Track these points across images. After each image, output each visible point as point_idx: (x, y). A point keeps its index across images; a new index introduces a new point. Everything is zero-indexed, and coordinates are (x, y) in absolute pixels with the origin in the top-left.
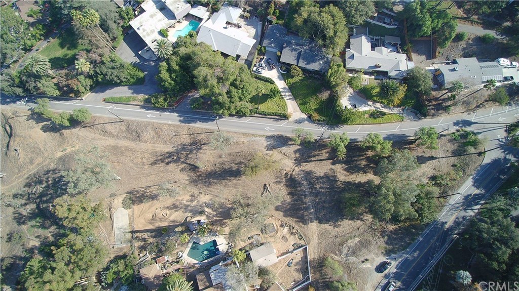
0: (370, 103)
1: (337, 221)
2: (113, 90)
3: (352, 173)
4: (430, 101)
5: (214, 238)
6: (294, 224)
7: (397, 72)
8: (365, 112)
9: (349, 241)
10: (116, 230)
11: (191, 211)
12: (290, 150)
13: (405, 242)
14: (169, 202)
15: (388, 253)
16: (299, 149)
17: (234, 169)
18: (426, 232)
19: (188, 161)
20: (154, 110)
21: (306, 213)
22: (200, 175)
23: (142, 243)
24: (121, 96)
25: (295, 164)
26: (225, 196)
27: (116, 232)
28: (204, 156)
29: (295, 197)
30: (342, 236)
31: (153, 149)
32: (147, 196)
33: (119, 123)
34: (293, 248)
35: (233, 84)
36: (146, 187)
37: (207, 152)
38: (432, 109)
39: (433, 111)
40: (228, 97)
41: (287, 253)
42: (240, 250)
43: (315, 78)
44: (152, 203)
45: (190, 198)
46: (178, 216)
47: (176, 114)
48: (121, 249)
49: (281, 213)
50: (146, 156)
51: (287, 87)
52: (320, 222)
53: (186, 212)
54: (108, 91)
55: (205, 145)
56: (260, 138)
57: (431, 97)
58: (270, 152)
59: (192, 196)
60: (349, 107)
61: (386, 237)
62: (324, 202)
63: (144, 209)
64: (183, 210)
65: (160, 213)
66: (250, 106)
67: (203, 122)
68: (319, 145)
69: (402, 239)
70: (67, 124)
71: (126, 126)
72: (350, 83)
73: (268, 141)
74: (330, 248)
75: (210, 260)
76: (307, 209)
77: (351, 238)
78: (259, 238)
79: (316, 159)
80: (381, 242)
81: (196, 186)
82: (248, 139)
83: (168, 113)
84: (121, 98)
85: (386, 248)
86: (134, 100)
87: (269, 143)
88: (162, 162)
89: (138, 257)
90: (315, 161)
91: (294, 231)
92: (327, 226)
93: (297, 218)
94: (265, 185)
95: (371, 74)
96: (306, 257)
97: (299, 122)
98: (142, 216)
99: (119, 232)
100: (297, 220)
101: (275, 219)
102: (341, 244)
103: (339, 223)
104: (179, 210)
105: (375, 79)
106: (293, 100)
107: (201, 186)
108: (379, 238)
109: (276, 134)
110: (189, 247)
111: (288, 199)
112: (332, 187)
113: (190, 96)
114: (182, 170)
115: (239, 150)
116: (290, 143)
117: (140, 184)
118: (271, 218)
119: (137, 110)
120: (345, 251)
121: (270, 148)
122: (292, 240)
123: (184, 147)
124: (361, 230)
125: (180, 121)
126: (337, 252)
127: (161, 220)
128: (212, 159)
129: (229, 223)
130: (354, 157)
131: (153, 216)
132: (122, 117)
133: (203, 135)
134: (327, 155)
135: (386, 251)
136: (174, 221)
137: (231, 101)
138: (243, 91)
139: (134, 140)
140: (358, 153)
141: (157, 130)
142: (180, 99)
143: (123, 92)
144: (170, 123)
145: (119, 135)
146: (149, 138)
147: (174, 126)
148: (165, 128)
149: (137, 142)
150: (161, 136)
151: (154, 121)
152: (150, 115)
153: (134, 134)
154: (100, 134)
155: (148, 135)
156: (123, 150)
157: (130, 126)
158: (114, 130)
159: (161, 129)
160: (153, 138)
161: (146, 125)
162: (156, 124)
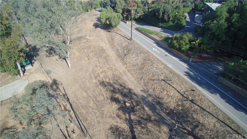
19: (137, 130)
20: (164, 49)
36: (65, 95)
67: (228, 102)
84: (148, 30)
86: (156, 34)
119: (150, 42)
123: (156, 105)
132: (133, 38)
139: (120, 56)
141: (148, 61)
145: (116, 46)
146: (132, 62)
147: (171, 72)
148: (159, 65)
149: (119, 59)
150: (145, 69)
151: (155, 54)
152: (156, 50)
153: (125, 51)
154: (108, 39)
155: (134, 59)
156: (104, 55)
157: (130, 45)
158: (117, 41)
159: (152, 63)
160: (135, 65)
161: (143, 52)
162: (153, 57)
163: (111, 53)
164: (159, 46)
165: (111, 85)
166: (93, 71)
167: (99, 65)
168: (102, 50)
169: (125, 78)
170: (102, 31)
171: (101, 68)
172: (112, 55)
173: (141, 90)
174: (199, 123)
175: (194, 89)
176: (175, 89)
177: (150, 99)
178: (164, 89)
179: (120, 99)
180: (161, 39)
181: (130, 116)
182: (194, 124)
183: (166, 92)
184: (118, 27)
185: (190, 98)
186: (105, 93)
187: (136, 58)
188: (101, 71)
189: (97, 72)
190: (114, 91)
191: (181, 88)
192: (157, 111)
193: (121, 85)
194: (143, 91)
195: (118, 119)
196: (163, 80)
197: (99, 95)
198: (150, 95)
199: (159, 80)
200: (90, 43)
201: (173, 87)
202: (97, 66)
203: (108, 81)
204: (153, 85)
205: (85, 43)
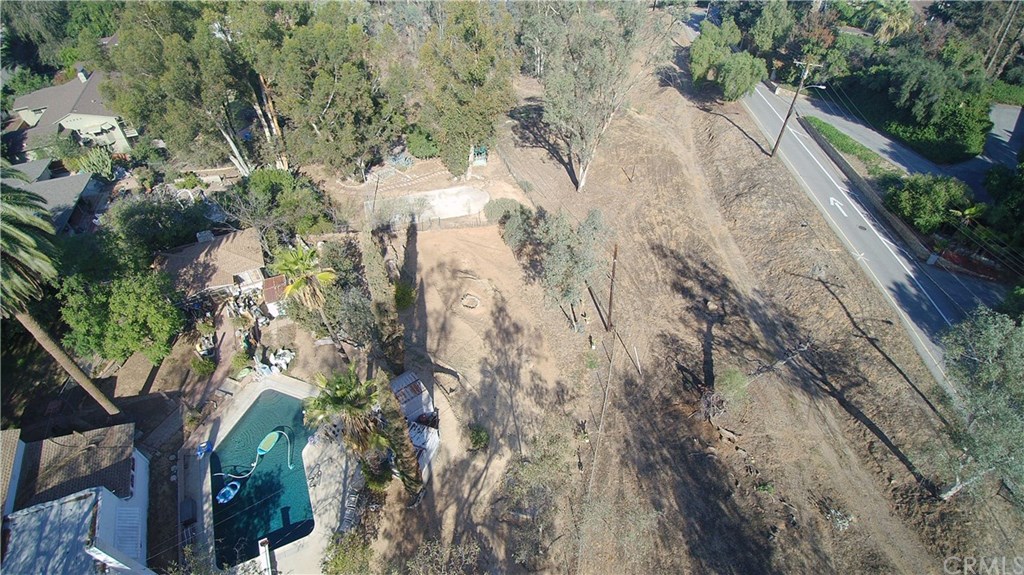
22: (674, 415)
28: (784, 417)
33: (757, 151)
37: (815, 429)
44: (510, 269)
45: (551, 385)
46: (465, 346)
47: (908, 268)
50: (678, 230)
63: (491, 251)
65: (475, 289)
71: (759, 165)
81: (614, 405)
86: (862, 159)
88: (678, 273)
98: (464, 247)
99: (413, 201)
107: (621, 428)
119: (833, 176)
123: (780, 326)
125: (897, 286)
131: (466, 272)
132: (781, 152)
133: (898, 384)
136: (444, 330)
139: (721, 193)
141: (799, 228)
143: (866, 138)
145: (717, 163)
146: (752, 219)
147: (855, 268)
148: (827, 246)
149: (715, 202)
150: (783, 243)
151: (828, 215)
152: (839, 204)
153: (742, 185)
154: (697, 135)
155: (761, 212)
156: (674, 181)
157: (763, 170)
158: (726, 148)
159: (812, 234)
160: (759, 229)
161: (795, 198)
162: (819, 221)
163: (698, 180)
164: (853, 197)
165: (678, 258)
166: (638, 214)
167: (656, 202)
168: (673, 165)
169: (720, 252)
170: (682, 101)
171: (660, 211)
172: (697, 186)
173: (755, 290)
174: (865, 380)
175: (894, 321)
176: (844, 307)
177: (770, 313)
178: (814, 300)
179: (695, 293)
180: (870, 177)
181: (709, 329)
182: (853, 380)
183: (817, 308)
184: (744, 102)
185: (872, 334)
186: (660, 272)
187: (769, 211)
188: (660, 219)
189: (647, 219)
190: (684, 272)
191: (858, 310)
192: (778, 338)
193: (705, 266)
194: (758, 292)
195: (681, 326)
196: (823, 282)
197: (647, 270)
198: (774, 306)
199: (811, 278)
200: (637, 134)
201: (842, 304)
202: (649, 205)
203: (673, 247)
204: (789, 286)
205: (622, 129)
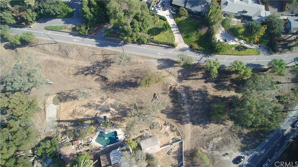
0: (236, 39)
1: (206, 124)
2: (51, 21)
3: (219, 90)
4: (279, 41)
5: (115, 130)
6: (174, 124)
7: (259, 18)
8: (232, 46)
9: (214, 139)
10: (47, 119)
11: (100, 109)
12: (175, 70)
13: (256, 142)
14: (86, 102)
15: (243, 150)
16: (181, 70)
17: (133, 81)
18: (271, 136)
19: (101, 74)
20: (78, 36)
21: (183, 117)
22: (109, 85)
23: (65, 130)
24: (56, 25)
25: (178, 80)
26: (125, 101)
27: (48, 120)
28: (112, 71)
29: (177, 104)
30: (209, 135)
31: (76, 64)
32: (70, 97)
33: (54, 45)
34: (172, 141)
35: (136, 17)
36: (71, 91)
37: (115, 68)
38: (280, 47)
39: (281, 49)
40: (132, 27)
41: (167, 144)
42: (133, 140)
43: (197, 18)
44: (74, 102)
45: (100, 100)
46: (91, 112)
47: (94, 40)
48: (50, 133)
49: (165, 116)
50: (71, 69)
51: (176, 24)
52: (193, 124)
53: (97, 110)
54: (48, 22)
55: (114, 63)
56: (154, 60)
57: (280, 38)
58: (160, 71)
59: (102, 99)
60: (221, 41)
61: (242, 139)
62: (198, 109)
63: (68, 105)
64: (94, 108)
65: (79, 109)
66: (147, 36)
67: (113, 46)
68: (196, 68)
69: (253, 140)
70: (19, 43)
71: (59, 46)
72: (223, 23)
73: (159, 63)
74: (200, 143)
75: (111, 145)
76: (184, 113)
77: (215, 137)
78: (148, 132)
79: (194, 78)
80: (238, 141)
81: (106, 92)
82: (144, 60)
83: (89, 39)
84: (56, 27)
85: (241, 146)
86: (65, 28)
87: (159, 64)
88: (82, 73)
89: (61, 140)
90: (193, 79)
91: (174, 129)
92: (198, 127)
93: (177, 120)
94: (155, 94)
95: (238, 18)
96: (181, 148)
97: (183, 50)
98: (66, 110)
99: (49, 121)
100: (177, 121)
101: (161, 119)
102: (208, 141)
103: (207, 125)
104: (92, 108)
105: (242, 22)
106: (179, 34)
107: (109, 92)
108: (236, 138)
109: (165, 58)
110: (97, 135)
111: (171, 105)
112: (204, 99)
113: (105, 27)
114: (96, 80)
115: (138, 68)
116: (175, 65)
117: (66, 88)
118: (157, 118)
119: (67, 35)
120: (211, 146)
121: (160, 68)
122: (172, 135)
123: (98, 64)
124: (224, 132)
125: (97, 45)
126: (205, 147)
127: (78, 114)
128: (117, 74)
129: (127, 120)
130: (221, 78)
131: (73, 111)
132: (56, 40)
133: (112, 56)
134: (202, 75)
135: (241, 148)
136: (88, 116)
137: (133, 31)
138: (143, 23)
139: (64, 57)
140: (224, 76)
141: (80, 50)
142: (98, 29)
143: (58, 22)
144: (89, 45)
145: (54, 53)
146: (74, 56)
147: (92, 48)
148: (86, 49)
149: (66, 59)
150: (82, 54)
151: (78, 44)
152: (76, 40)
153: (64, 53)
154: (41, 52)
156: (56, 63)
157: (61, 47)
158: (50, 49)
159: (82, 49)
161: (72, 46)
163: (58, 59)
164: (74, 36)
165: (79, 72)
167: (62, 69)
168: (51, 62)
171: (65, 70)
177: (95, 64)
179: (88, 73)
180: (71, 31)
181: (96, 74)
185: (104, 54)
187: (74, 52)
189: (66, 73)
191: (100, 53)
193: (82, 69)
194: (91, 63)
197: (80, 78)
203: (76, 72)
204: (91, 59)
